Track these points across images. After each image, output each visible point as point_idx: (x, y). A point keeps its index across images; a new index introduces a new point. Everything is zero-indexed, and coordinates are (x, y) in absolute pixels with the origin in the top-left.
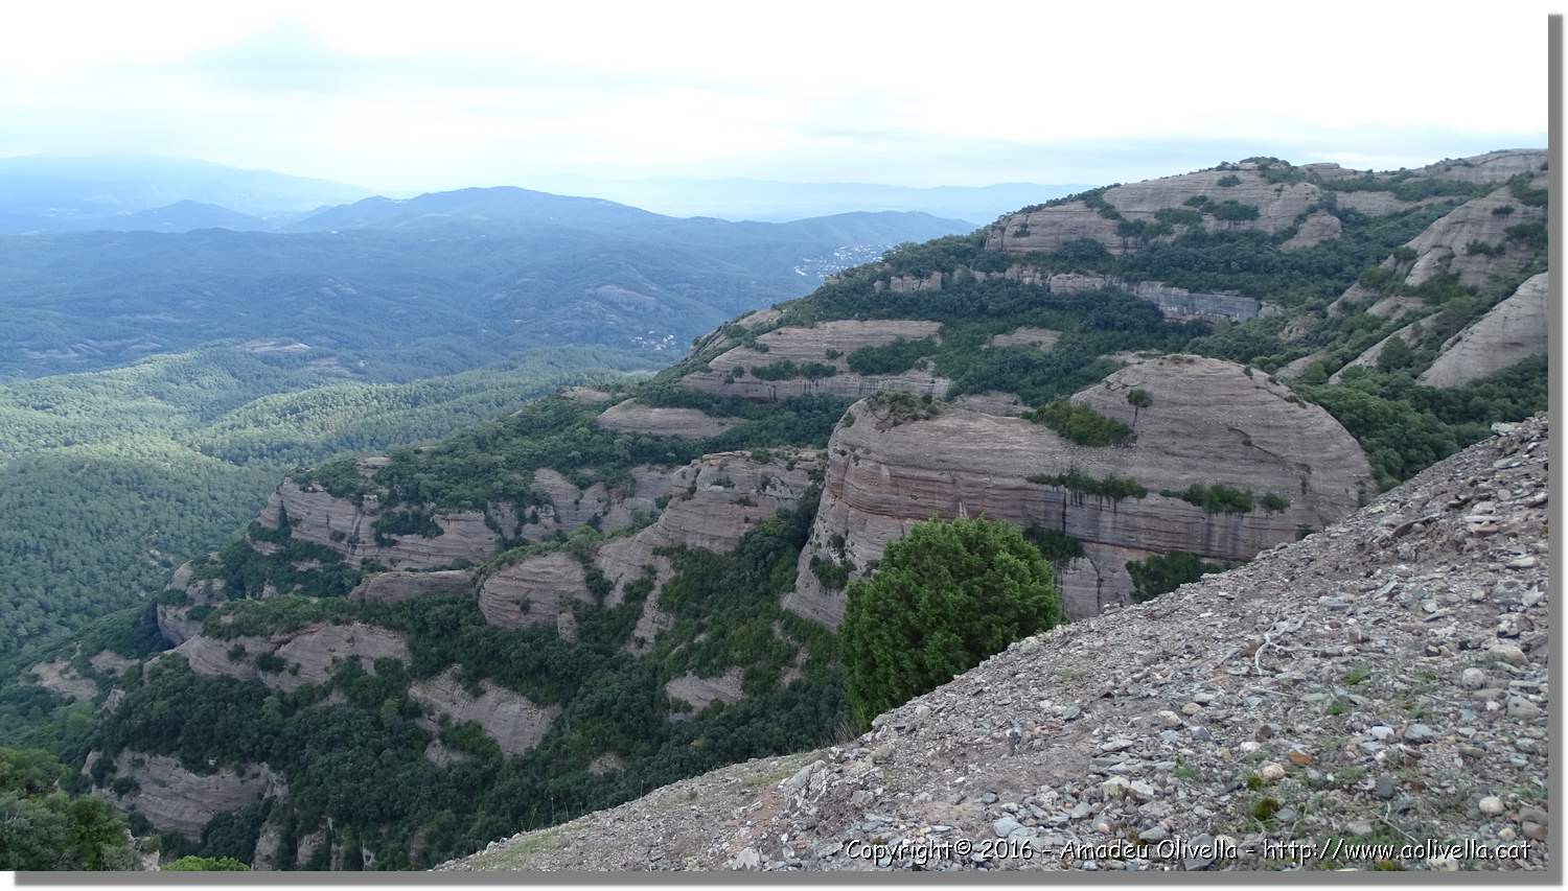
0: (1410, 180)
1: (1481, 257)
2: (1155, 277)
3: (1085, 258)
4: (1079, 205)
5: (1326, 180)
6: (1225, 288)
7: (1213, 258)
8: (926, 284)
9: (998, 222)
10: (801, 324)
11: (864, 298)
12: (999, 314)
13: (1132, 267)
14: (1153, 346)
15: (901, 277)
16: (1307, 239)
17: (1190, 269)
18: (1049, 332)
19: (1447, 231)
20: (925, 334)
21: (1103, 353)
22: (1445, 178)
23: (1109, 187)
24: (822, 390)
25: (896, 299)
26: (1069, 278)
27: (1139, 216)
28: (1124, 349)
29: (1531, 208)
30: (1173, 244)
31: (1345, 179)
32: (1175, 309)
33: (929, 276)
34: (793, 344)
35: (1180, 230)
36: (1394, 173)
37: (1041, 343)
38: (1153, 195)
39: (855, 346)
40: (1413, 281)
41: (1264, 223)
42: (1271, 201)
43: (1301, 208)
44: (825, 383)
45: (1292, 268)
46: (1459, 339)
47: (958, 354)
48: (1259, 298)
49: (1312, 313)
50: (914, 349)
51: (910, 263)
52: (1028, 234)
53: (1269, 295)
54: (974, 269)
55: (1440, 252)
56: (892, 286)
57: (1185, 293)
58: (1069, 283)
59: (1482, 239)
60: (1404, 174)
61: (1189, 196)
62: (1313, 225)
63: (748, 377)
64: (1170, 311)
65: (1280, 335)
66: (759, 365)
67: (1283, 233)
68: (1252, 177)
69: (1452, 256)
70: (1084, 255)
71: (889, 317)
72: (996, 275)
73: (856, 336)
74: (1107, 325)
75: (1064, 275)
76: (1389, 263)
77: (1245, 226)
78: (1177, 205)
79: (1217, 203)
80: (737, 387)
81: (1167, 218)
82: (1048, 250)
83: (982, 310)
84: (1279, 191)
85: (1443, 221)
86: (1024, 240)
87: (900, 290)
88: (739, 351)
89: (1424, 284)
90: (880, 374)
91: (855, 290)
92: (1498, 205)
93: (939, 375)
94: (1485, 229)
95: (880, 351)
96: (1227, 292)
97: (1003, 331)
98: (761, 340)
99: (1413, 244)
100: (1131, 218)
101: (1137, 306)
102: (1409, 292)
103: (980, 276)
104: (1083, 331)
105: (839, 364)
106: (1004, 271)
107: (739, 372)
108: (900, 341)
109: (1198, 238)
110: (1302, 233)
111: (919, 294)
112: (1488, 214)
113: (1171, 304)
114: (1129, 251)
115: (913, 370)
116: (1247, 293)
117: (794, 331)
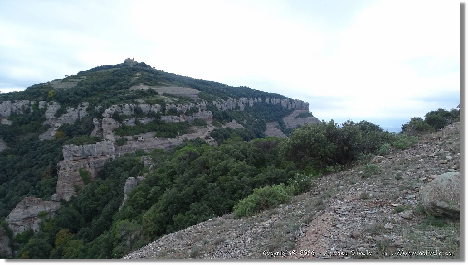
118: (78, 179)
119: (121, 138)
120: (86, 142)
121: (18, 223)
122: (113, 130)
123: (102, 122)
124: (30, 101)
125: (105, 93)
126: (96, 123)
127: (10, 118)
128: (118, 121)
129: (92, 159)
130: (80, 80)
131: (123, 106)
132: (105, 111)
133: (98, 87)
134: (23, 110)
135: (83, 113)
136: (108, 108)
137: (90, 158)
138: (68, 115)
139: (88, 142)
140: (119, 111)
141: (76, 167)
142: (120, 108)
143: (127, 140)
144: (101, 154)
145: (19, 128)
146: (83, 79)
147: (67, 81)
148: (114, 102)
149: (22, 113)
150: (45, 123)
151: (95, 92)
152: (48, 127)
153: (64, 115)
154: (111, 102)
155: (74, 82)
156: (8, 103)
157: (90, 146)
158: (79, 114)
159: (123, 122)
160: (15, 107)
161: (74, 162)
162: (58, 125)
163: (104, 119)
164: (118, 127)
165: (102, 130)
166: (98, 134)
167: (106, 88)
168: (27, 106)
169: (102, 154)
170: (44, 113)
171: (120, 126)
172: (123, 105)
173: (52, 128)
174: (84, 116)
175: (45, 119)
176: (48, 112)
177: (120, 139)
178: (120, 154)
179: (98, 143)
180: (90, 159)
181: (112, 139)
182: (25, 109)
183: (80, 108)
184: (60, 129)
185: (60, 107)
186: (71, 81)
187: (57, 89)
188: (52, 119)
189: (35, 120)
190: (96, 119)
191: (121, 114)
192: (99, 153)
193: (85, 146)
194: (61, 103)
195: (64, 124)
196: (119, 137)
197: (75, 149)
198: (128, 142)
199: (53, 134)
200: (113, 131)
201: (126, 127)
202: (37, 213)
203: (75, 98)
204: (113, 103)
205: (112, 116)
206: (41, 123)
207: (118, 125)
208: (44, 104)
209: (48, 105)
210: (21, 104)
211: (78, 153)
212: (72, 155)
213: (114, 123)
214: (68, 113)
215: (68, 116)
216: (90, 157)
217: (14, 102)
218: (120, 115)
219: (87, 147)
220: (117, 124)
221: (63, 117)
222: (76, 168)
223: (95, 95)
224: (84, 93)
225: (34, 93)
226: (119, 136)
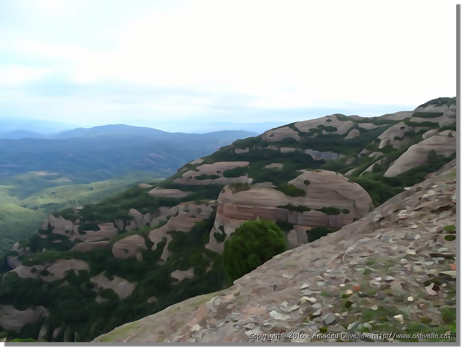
0: (378, 120)
1: (398, 140)
2: (310, 148)
3: (289, 143)
4: (287, 128)
5: (355, 120)
7: (326, 142)
8: (245, 151)
9: (265, 133)
10: (209, 163)
11: (227, 155)
12: (267, 159)
13: (303, 145)
14: (310, 167)
15: (238, 149)
17: (319, 145)
18: (280, 164)
19: (388, 134)
20: (245, 165)
21: (297, 170)
22: (386, 119)
23: (296, 123)
24: (215, 182)
25: (236, 155)
27: (305, 131)
28: (302, 168)
29: (410, 127)
30: (314, 138)
31: (360, 119)
32: (316, 157)
34: (207, 169)
35: (316, 134)
36: (373, 118)
37: (278, 167)
38: (308, 125)
39: (225, 169)
40: (380, 147)
41: (339, 132)
42: (340, 126)
43: (349, 128)
45: (347, 144)
46: (394, 163)
47: (254, 171)
49: (354, 157)
50: (242, 170)
51: (240, 145)
52: (273, 136)
53: (341, 152)
54: (259, 146)
55: (387, 139)
56: (235, 152)
57: (318, 152)
58: (286, 150)
59: (398, 136)
61: (318, 125)
62: (352, 132)
63: (193, 179)
65: (346, 163)
66: (196, 175)
67: (344, 134)
68: (335, 119)
69: (390, 140)
71: (235, 160)
73: (225, 166)
74: (297, 161)
75: (284, 148)
76: (373, 142)
77: (334, 133)
78: (315, 127)
79: (326, 126)
80: (190, 183)
81: (312, 131)
82: (279, 140)
83: (261, 158)
84: (343, 123)
85: (387, 131)
87: (238, 153)
88: (190, 171)
89: (383, 148)
90: (233, 177)
91: (225, 153)
92: (401, 126)
93: (249, 177)
94: (399, 133)
95: (232, 170)
96: (330, 151)
97: (268, 164)
98: (197, 168)
99: (379, 137)
100: (302, 131)
101: (306, 156)
102: (379, 150)
104: (291, 163)
105: (220, 175)
106: (267, 147)
108: (238, 168)
109: (321, 136)
110: (349, 134)
111: (243, 154)
112: (399, 129)
113: (314, 155)
114: (302, 140)
115: (242, 176)
116: (335, 152)
117: (207, 165)
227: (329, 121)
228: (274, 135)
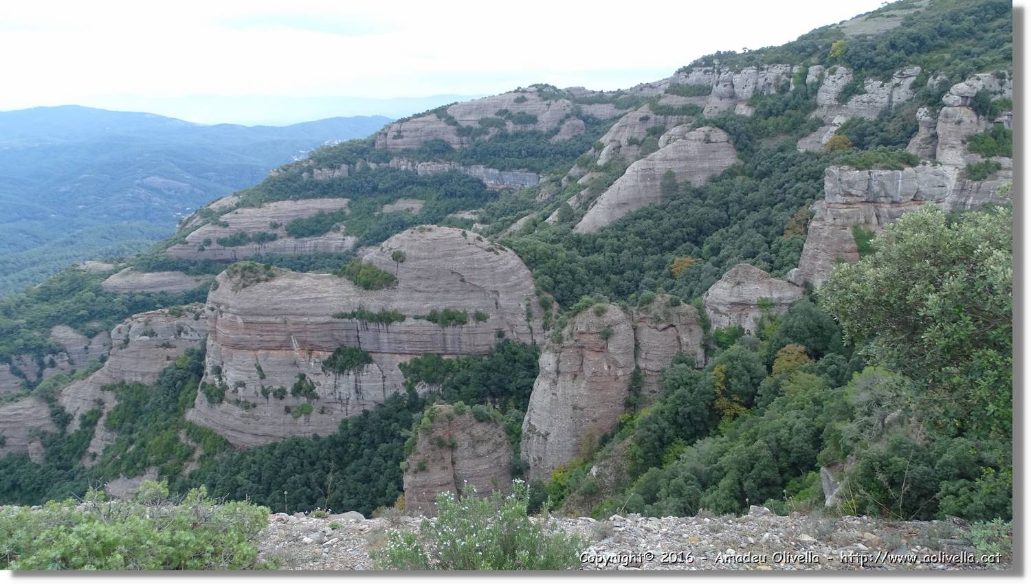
0: (623, 96)
1: (635, 147)
2: (479, 162)
3: (437, 151)
4: (433, 117)
5: (577, 97)
6: (519, 168)
7: (511, 149)
8: (337, 173)
9: (383, 130)
10: (252, 206)
11: (295, 185)
12: (386, 191)
13: (465, 156)
14: (480, 206)
15: (320, 169)
16: (563, 136)
17: (499, 156)
18: (417, 201)
19: (618, 132)
20: (338, 207)
21: (450, 213)
22: (639, 94)
23: (451, 105)
24: (268, 250)
25: (317, 184)
26: (428, 165)
27: (470, 123)
28: (462, 209)
29: (658, 117)
30: (489, 140)
31: (588, 96)
32: (493, 182)
33: (339, 168)
34: (246, 220)
35: (493, 131)
36: (614, 92)
37: (412, 209)
38: (476, 109)
39: (290, 219)
40: (600, 162)
41: (542, 125)
42: (544, 112)
43: (561, 115)
44: (270, 246)
45: (556, 153)
46: (596, 203)
47: (360, 219)
48: (538, 173)
49: (554, 183)
50: (331, 218)
51: (326, 159)
52: (402, 137)
53: (543, 171)
54: (369, 161)
55: (614, 144)
56: (314, 176)
57: (497, 172)
58: (428, 168)
59: (635, 136)
60: (620, 92)
61: (497, 110)
62: (568, 126)
63: (215, 245)
64: (490, 183)
65: (537, 198)
66: (222, 236)
67: (551, 131)
68: (533, 97)
69: (620, 147)
70: (438, 150)
71: (314, 197)
72: (383, 165)
73: (290, 212)
74: (452, 194)
75: (425, 163)
76: (591, 152)
77: (530, 128)
78: (491, 115)
79: (514, 113)
80: (208, 254)
81: (486, 123)
82: (415, 147)
83: (375, 189)
84: (549, 105)
85: (617, 125)
86: (399, 141)
87: (320, 178)
88: (208, 228)
89: (605, 164)
90: (308, 236)
91: (289, 180)
92: (642, 115)
93: (348, 234)
94: (637, 130)
95: (310, 220)
96: (521, 170)
97: (389, 202)
98: (223, 218)
99: (602, 140)
100: (464, 125)
101: (470, 182)
102: (598, 169)
103: (373, 166)
104: (438, 199)
105: (279, 232)
106: (388, 162)
107: (208, 242)
108: (321, 214)
109: (504, 136)
110: (563, 131)
111: (333, 181)
112: (638, 120)
113: (489, 179)
114: (464, 146)
115: (331, 232)
116: (532, 170)
117: (247, 211)
118: (848, 247)
119: (983, 161)
120: (879, 165)
121: (722, 309)
122: (965, 139)
123: (940, 118)
124: (792, 66)
125: (971, 41)
126: (923, 118)
127: (751, 103)
128: (984, 115)
129: (888, 206)
130: (912, 12)
131: (1008, 76)
132: (952, 90)
133: (954, 27)
134: (777, 87)
135: (902, 94)
136: (963, 79)
137: (883, 203)
138: (865, 97)
139: (884, 164)
140: (992, 89)
141: (848, 218)
142: (997, 81)
143: (998, 167)
144: (912, 197)
145: (763, 123)
146: (919, 7)
147: (878, 16)
148: (984, 64)
149: (773, 91)
150: (813, 116)
151: (941, 41)
152: (820, 123)
153: (856, 97)
154: (975, 64)
155: (895, 16)
156: (751, 71)
157: (888, 176)
158: (891, 97)
159: (998, 119)
160: (763, 79)
161: (845, 206)
162: (840, 120)
163: (944, 109)
164: (981, 131)
165: (935, 136)
166: (923, 146)
167: (976, 29)
168: (784, 77)
169: (915, 196)
170: (815, 92)
171: (986, 130)
172: (1006, 73)
173: (826, 127)
174: (903, 100)
175: (815, 106)
176: (823, 91)
177: (979, 164)
178: (970, 201)
179: (908, 169)
180: (882, 205)
181: (956, 162)
182: (781, 83)
183: (896, 80)
184: (844, 129)
185: (851, 78)
186: (888, 16)
187: (853, 36)
188: (831, 106)
189: (795, 108)
190: (925, 109)
191: (998, 97)
192: (908, 194)
193: (876, 172)
194: (855, 70)
195: (853, 119)
196: (978, 159)
197: (850, 179)
198: (1002, 173)
199: (825, 139)
200: (964, 143)
201: (1004, 133)
202: (754, 299)
203: (888, 57)
204: (980, 69)
205: (968, 102)
206: (806, 114)
207: (981, 126)
208: (819, 72)
209: (827, 74)
210: (775, 72)
211: (856, 187)
212: (843, 190)
213: (972, 121)
214: (866, 92)
215: (865, 100)
216: (883, 199)
217: (762, 69)
218: (993, 100)
219: (880, 175)
220: (978, 124)
221: (853, 103)
222: (845, 221)
223: (942, 47)
224: (912, 43)
225: (803, 49)
226: (979, 156)
227: (521, 100)
228: (404, 134)
